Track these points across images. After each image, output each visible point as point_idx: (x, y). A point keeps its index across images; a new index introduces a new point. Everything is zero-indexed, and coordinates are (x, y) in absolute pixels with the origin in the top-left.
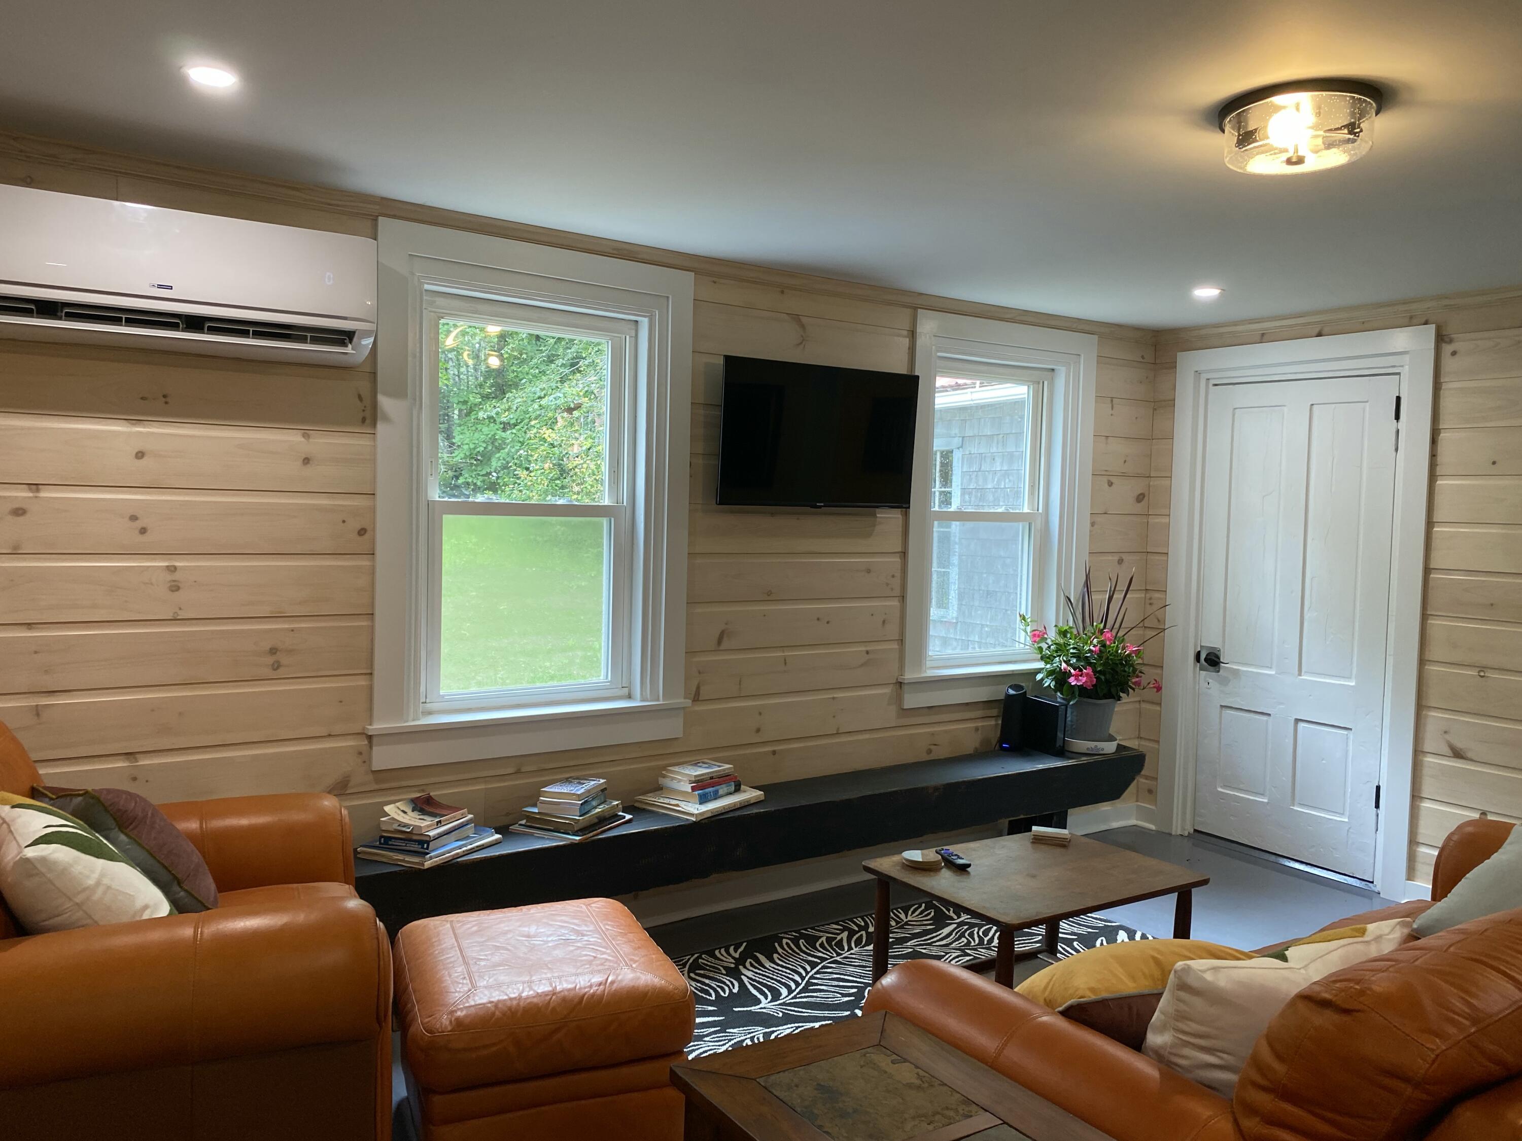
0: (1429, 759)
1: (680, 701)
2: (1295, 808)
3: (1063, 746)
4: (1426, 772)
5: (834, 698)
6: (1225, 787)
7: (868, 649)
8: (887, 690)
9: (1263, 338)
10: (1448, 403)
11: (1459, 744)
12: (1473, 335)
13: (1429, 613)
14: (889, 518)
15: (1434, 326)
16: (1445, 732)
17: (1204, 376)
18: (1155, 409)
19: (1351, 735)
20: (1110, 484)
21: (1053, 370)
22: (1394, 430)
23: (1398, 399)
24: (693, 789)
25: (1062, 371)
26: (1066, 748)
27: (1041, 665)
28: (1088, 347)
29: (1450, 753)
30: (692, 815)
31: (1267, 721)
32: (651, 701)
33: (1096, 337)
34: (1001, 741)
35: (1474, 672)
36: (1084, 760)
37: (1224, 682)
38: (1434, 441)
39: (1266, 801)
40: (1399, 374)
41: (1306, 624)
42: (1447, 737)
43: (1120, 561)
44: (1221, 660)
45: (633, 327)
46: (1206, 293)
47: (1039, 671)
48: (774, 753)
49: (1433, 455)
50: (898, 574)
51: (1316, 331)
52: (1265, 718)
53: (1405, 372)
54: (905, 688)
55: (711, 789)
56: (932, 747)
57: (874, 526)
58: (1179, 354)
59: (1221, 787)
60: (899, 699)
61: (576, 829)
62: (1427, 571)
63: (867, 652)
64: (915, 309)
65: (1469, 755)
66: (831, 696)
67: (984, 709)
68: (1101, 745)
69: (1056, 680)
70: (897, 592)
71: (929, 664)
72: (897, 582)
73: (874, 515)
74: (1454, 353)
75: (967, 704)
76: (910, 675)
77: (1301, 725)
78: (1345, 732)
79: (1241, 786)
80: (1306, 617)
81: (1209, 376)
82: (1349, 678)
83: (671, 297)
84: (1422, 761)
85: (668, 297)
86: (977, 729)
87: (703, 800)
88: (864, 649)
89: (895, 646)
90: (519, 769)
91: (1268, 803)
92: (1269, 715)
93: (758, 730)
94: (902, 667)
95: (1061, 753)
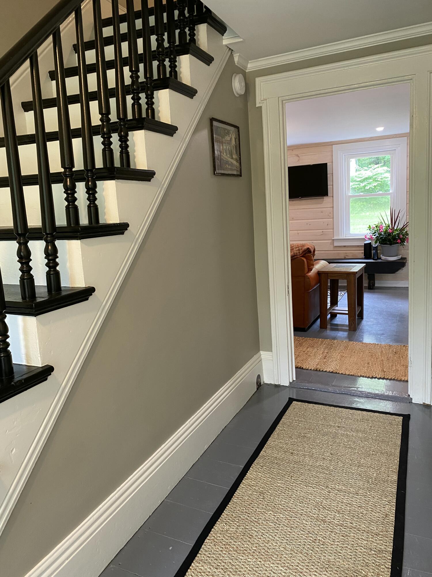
7: (323, 231)
8: (330, 241)
21: (395, 150)
28: (403, 142)
50: (331, 212)
54: (335, 241)
56: (346, 256)
60: (333, 243)
63: (323, 232)
64: (332, 145)
70: (331, 217)
76: (336, 238)
88: (321, 231)
89: (331, 230)
94: (333, 236)
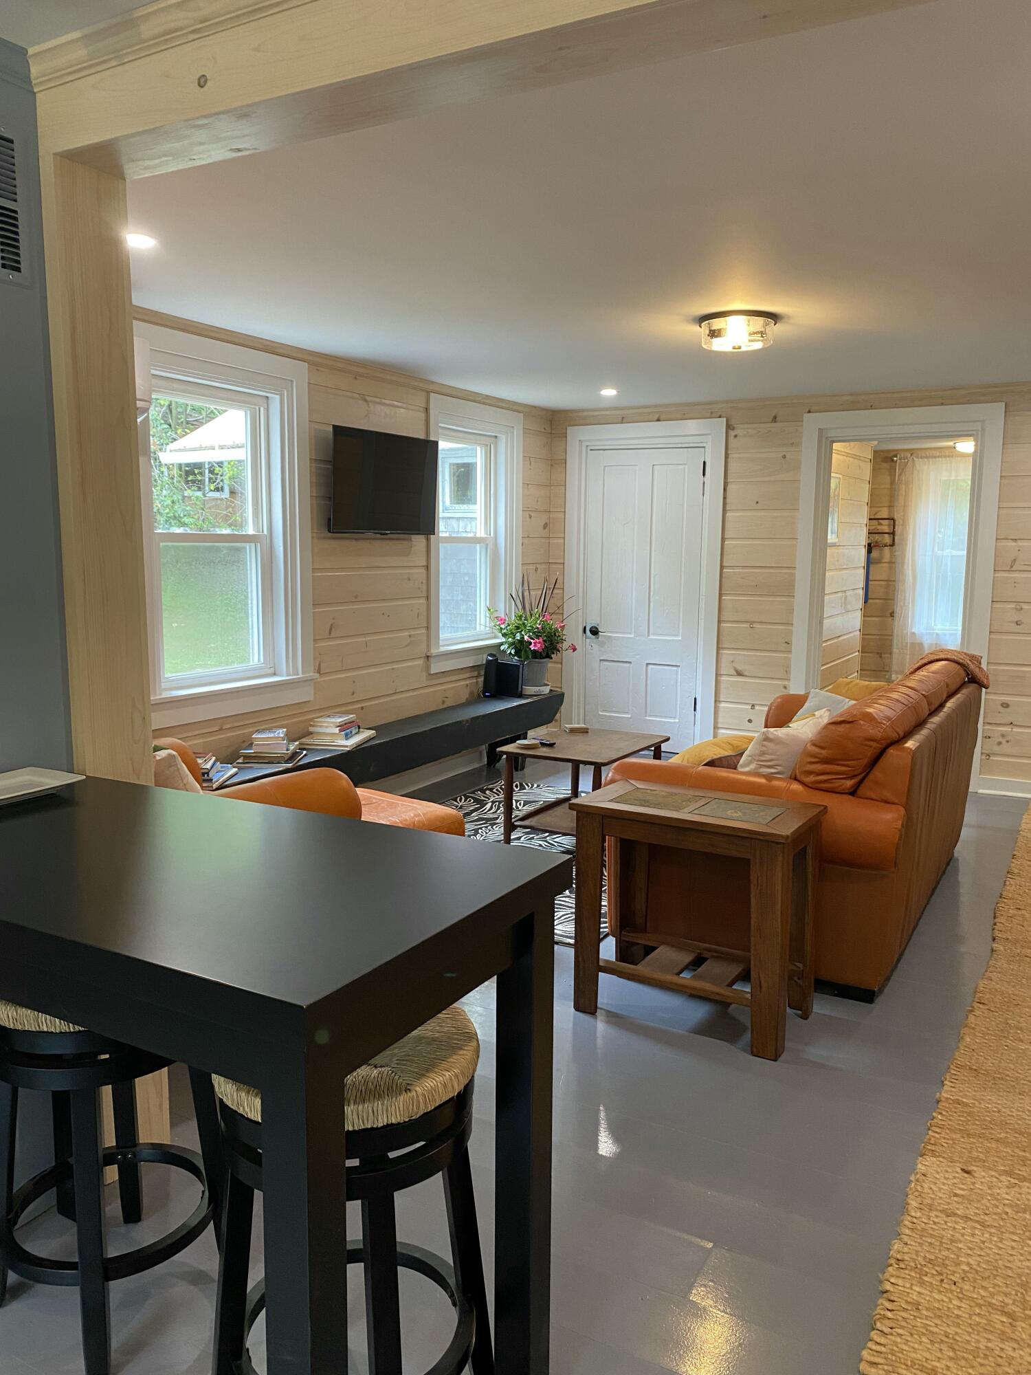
0: (723, 678)
1: (312, 674)
2: (647, 718)
3: (522, 691)
4: (722, 686)
5: (393, 669)
6: (604, 711)
7: (410, 633)
8: (420, 662)
9: (623, 420)
10: (733, 466)
11: (740, 668)
12: (746, 426)
13: (723, 592)
14: (418, 541)
15: (725, 419)
16: (732, 662)
17: (585, 444)
18: (552, 465)
19: (679, 669)
20: (530, 517)
21: (496, 437)
22: (702, 482)
23: (704, 463)
24: (340, 731)
25: (502, 438)
26: (523, 693)
27: (504, 640)
28: (518, 422)
29: (735, 673)
30: (347, 746)
31: (629, 667)
32: (293, 675)
33: (522, 414)
34: (484, 691)
35: (747, 625)
36: (535, 698)
37: (602, 644)
38: (725, 490)
39: (629, 716)
40: (704, 447)
41: (652, 604)
42: (733, 664)
43: (536, 569)
44: (600, 630)
45: (265, 401)
46: (609, 392)
47: (502, 644)
48: (362, 708)
49: (725, 498)
50: (425, 582)
51: (656, 418)
52: (628, 665)
53: (708, 446)
54: (432, 660)
55: (348, 731)
56: (445, 699)
57: (411, 547)
58: (568, 428)
59: (601, 712)
60: (428, 668)
61: (286, 759)
62: (722, 567)
63: (410, 636)
64: (428, 392)
65: (746, 673)
66: (391, 668)
67: (471, 672)
68: (542, 688)
69: (515, 648)
70: (425, 594)
71: (441, 643)
72: (424, 587)
73: (411, 540)
74: (736, 436)
75: (462, 669)
76: (434, 651)
77: (650, 667)
78: (675, 668)
79: (614, 709)
80: (652, 599)
81: (589, 444)
82: (677, 635)
83: (294, 380)
84: (720, 680)
85: (292, 381)
86: (467, 685)
87: (347, 737)
88: (407, 634)
89: (424, 631)
90: (222, 727)
91: (631, 718)
92: (630, 663)
93: (353, 694)
94: (429, 646)
95: (521, 696)
